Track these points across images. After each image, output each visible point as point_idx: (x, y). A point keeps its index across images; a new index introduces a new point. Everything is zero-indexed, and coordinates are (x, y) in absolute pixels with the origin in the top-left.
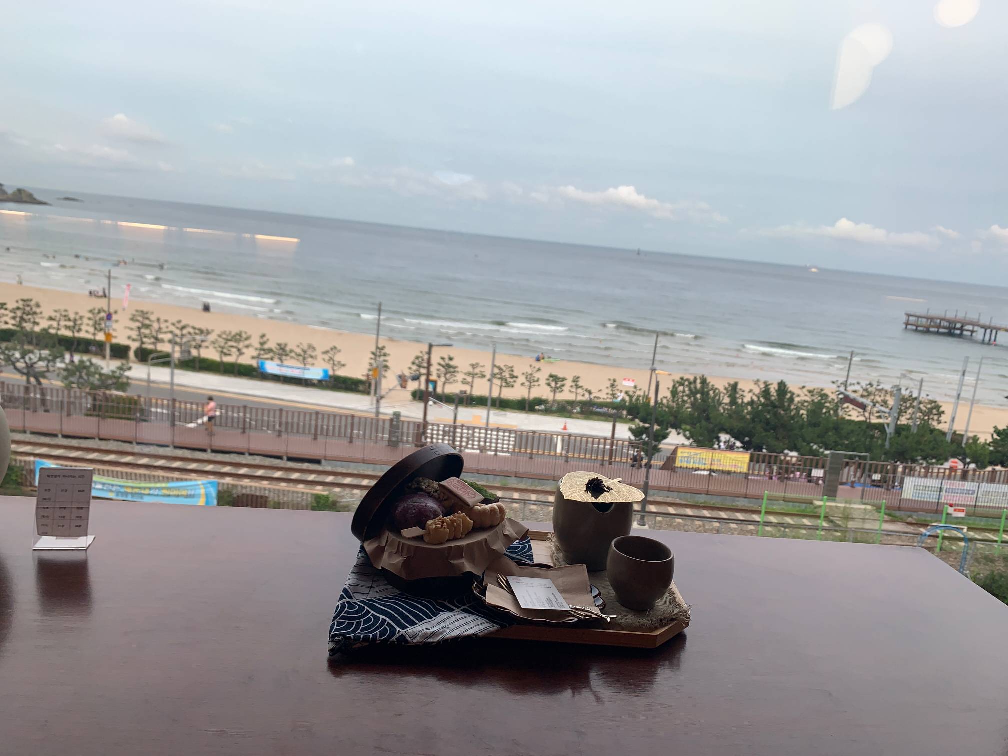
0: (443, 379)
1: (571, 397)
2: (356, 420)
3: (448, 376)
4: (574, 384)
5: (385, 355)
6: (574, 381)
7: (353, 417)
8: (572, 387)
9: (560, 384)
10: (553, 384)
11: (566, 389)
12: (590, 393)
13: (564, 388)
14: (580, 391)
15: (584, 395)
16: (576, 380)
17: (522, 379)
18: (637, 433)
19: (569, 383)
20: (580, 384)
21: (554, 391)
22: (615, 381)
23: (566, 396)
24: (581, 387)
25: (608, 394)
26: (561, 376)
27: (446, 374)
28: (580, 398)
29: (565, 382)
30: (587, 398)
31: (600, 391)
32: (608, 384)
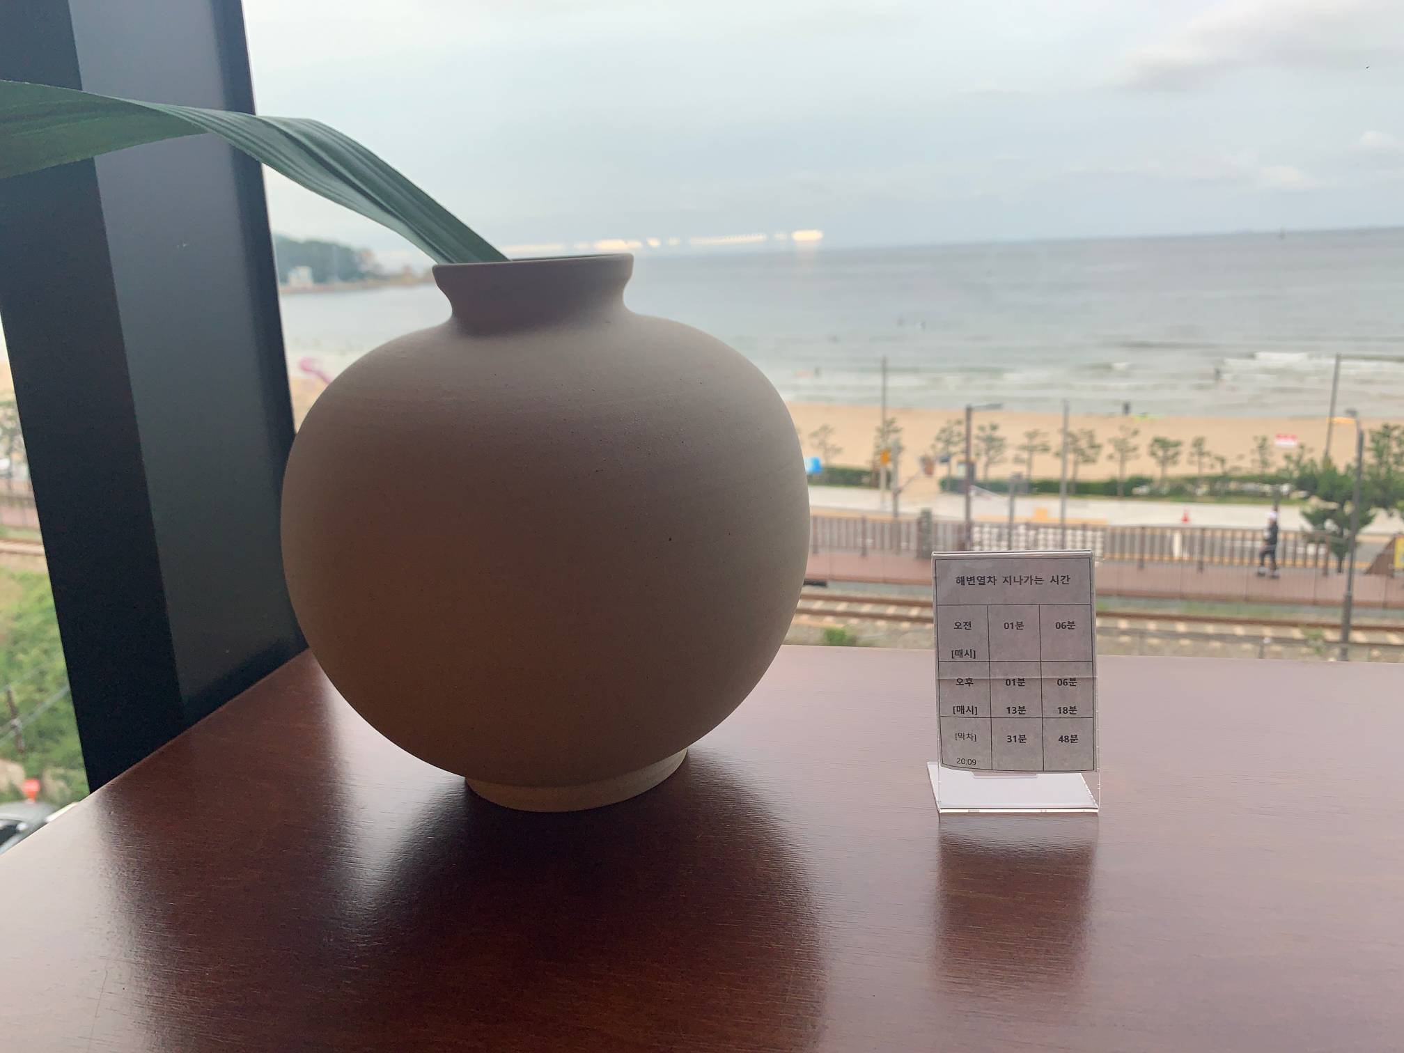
0: (983, 459)
1: (1193, 471)
2: (869, 525)
3: (992, 453)
4: (1194, 450)
5: (896, 431)
6: (1195, 446)
7: (864, 521)
8: (1192, 454)
9: (1171, 452)
10: (1160, 453)
11: (1183, 458)
12: (1222, 461)
13: (1179, 457)
14: (1206, 460)
15: (1212, 466)
16: (1198, 443)
17: (1108, 449)
18: (1317, 518)
19: (1186, 450)
20: (1206, 448)
21: (1164, 462)
22: (1265, 439)
23: (1183, 468)
24: (1208, 454)
25: (1254, 461)
26: (1172, 437)
27: (988, 451)
28: (1207, 471)
29: (1180, 448)
30: (1218, 470)
31: (1241, 457)
32: (1254, 445)
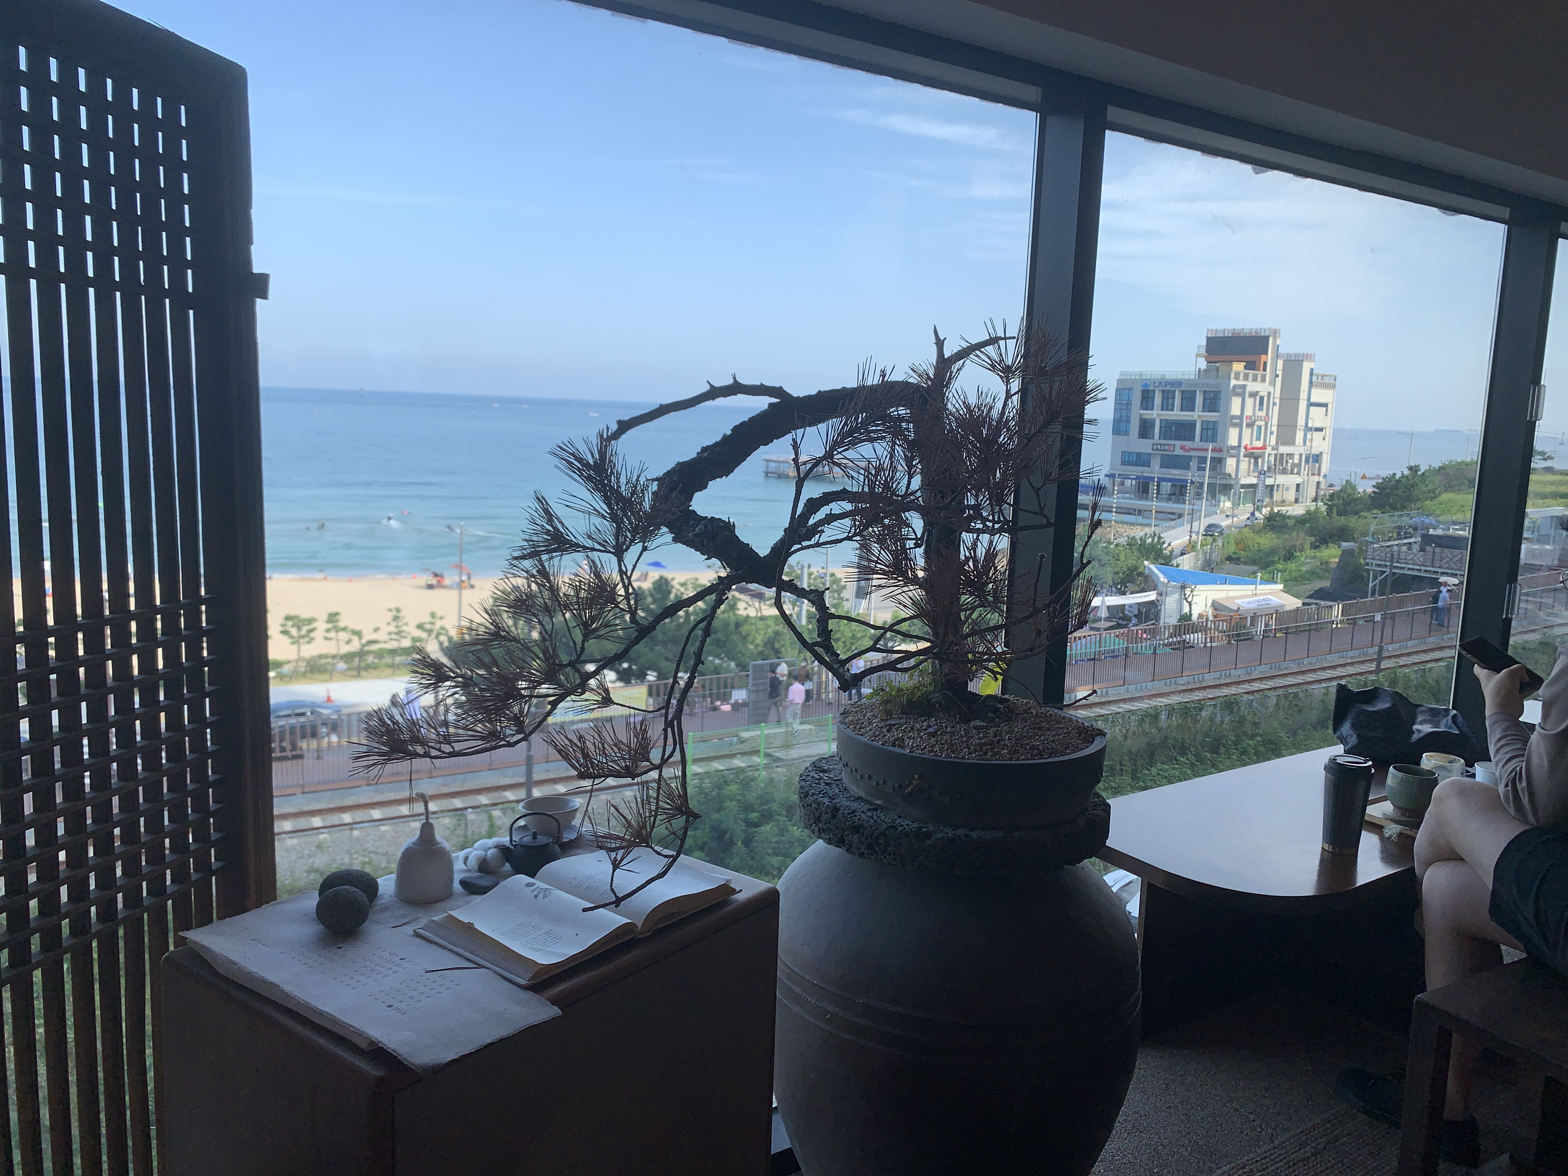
1: (330, 648)
4: (330, 626)
6: (329, 621)
8: (328, 630)
9: (305, 629)
10: (294, 632)
11: (319, 635)
12: (358, 634)
13: (312, 635)
14: (343, 637)
15: (349, 642)
16: (333, 618)
19: (321, 626)
20: (341, 624)
22: (398, 610)
23: (319, 647)
24: (344, 629)
25: (390, 633)
26: (305, 615)
28: (344, 647)
29: (315, 625)
30: (355, 646)
31: (377, 630)
32: (389, 616)
